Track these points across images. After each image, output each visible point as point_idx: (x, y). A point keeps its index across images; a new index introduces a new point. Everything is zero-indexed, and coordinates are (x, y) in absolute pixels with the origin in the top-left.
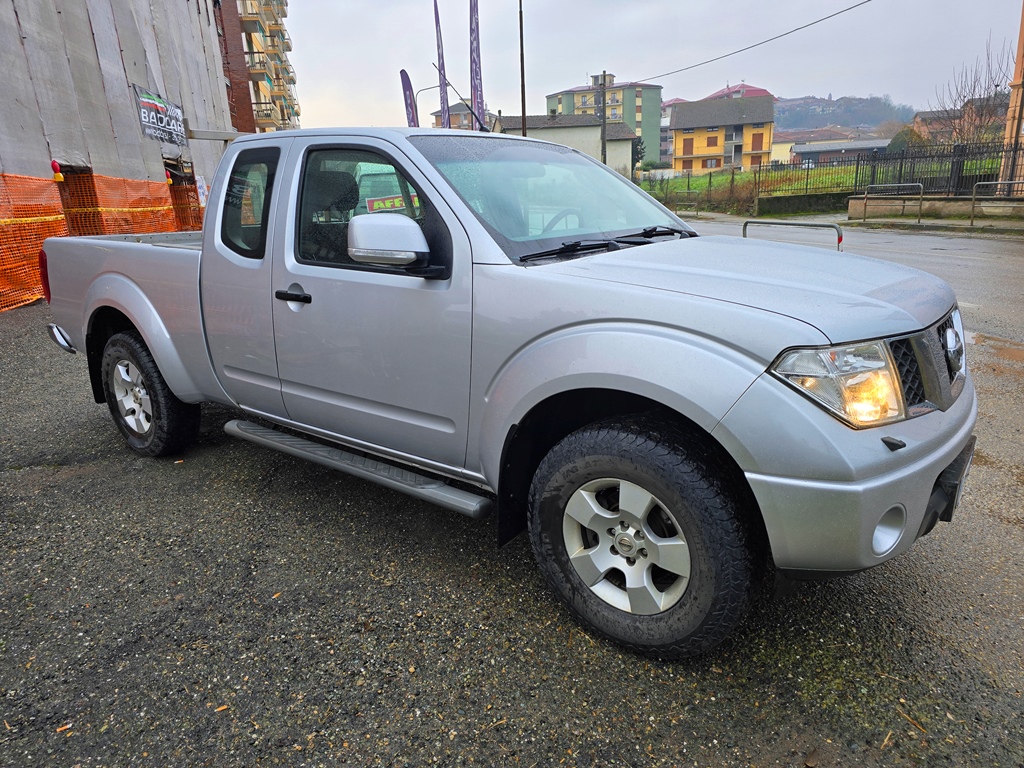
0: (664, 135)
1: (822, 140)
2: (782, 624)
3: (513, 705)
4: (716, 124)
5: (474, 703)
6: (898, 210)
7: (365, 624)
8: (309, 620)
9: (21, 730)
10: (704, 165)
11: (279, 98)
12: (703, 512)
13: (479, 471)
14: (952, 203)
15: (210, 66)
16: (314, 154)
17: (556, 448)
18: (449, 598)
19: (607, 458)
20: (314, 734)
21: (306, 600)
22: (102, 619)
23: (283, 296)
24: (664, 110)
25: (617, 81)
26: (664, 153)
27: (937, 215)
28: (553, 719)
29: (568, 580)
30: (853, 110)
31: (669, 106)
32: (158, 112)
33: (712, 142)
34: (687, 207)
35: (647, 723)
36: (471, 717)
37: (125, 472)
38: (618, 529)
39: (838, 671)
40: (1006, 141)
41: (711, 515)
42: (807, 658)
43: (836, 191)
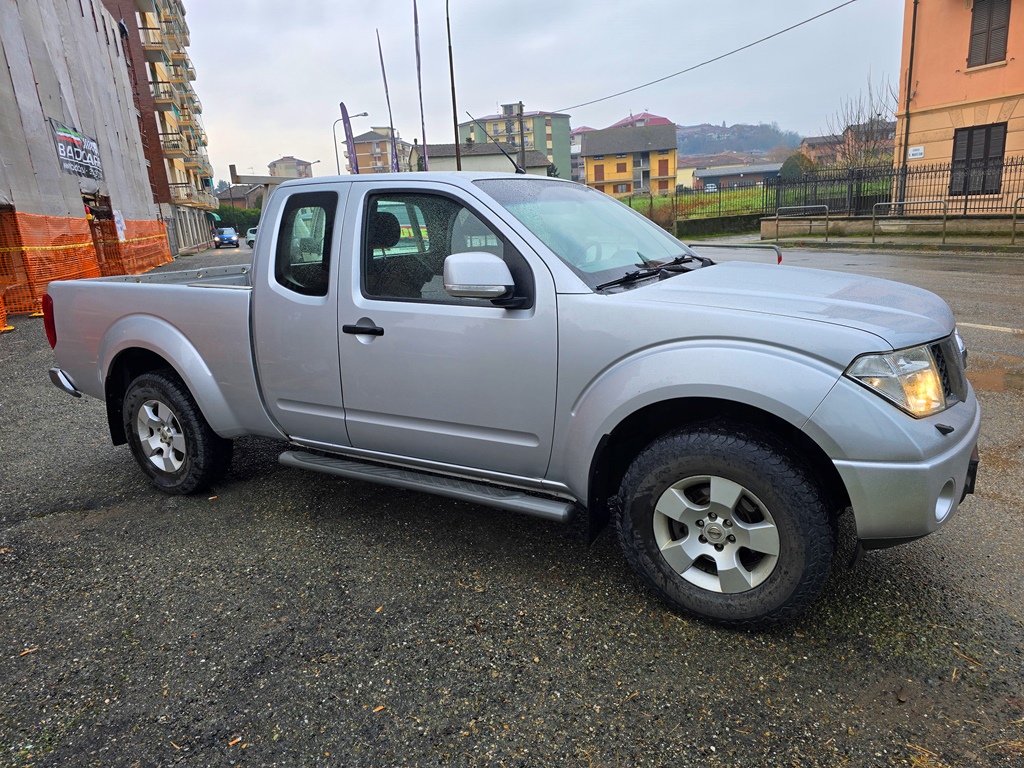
0: (574, 161)
1: (721, 165)
2: (839, 593)
3: (638, 680)
4: (624, 151)
6: (806, 230)
7: (475, 627)
8: (421, 628)
9: (192, 748)
10: (616, 190)
11: (186, 128)
12: (793, 497)
14: (853, 222)
15: (121, 98)
16: (374, 198)
17: (646, 453)
18: (541, 598)
19: (700, 457)
20: (474, 721)
21: (409, 611)
22: (217, 645)
23: (350, 330)
27: (841, 234)
28: (678, 687)
29: (660, 570)
30: (746, 136)
31: (578, 134)
32: (74, 146)
33: (621, 168)
35: (758, 682)
36: (607, 693)
37: (160, 511)
39: (897, 626)
40: (895, 166)
41: (800, 499)
42: (869, 618)
43: (746, 213)
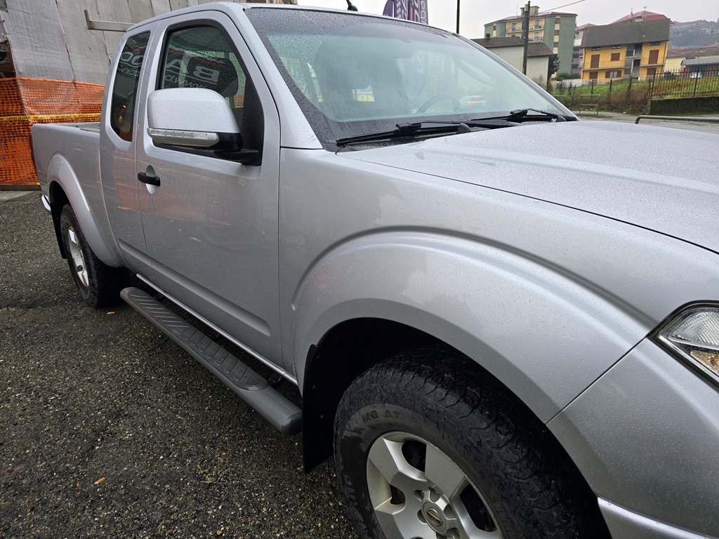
0: (576, 52)
10: (607, 76)
16: (172, 34)
24: (578, 33)
25: (541, 11)
26: (575, 66)
31: (582, 30)
33: (615, 57)
34: (589, 108)
38: (427, 495)
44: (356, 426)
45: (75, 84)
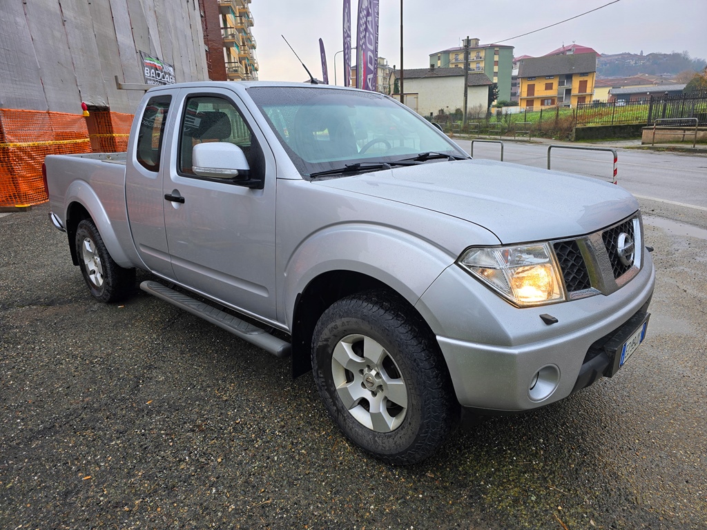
0: (514, 81)
1: (633, 85)
2: (490, 444)
3: (279, 490)
5: (254, 487)
6: (679, 138)
7: (199, 426)
8: (164, 421)
10: (542, 104)
11: (244, 59)
12: (413, 362)
13: (284, 323)
15: (194, 38)
16: (191, 100)
17: (326, 311)
18: (262, 411)
19: (354, 320)
20: (141, 500)
21: (167, 407)
22: (35, 411)
23: (169, 198)
24: (515, 64)
25: (481, 43)
26: (514, 94)
28: (303, 502)
29: (335, 404)
30: (658, 63)
31: (519, 61)
32: (156, 69)
33: (549, 87)
34: (523, 134)
35: (367, 510)
36: (249, 496)
37: (86, 312)
38: (366, 370)
39: (519, 482)
41: (418, 365)
42: (499, 471)
43: (635, 123)
44: (326, 337)
45: (49, 113)
